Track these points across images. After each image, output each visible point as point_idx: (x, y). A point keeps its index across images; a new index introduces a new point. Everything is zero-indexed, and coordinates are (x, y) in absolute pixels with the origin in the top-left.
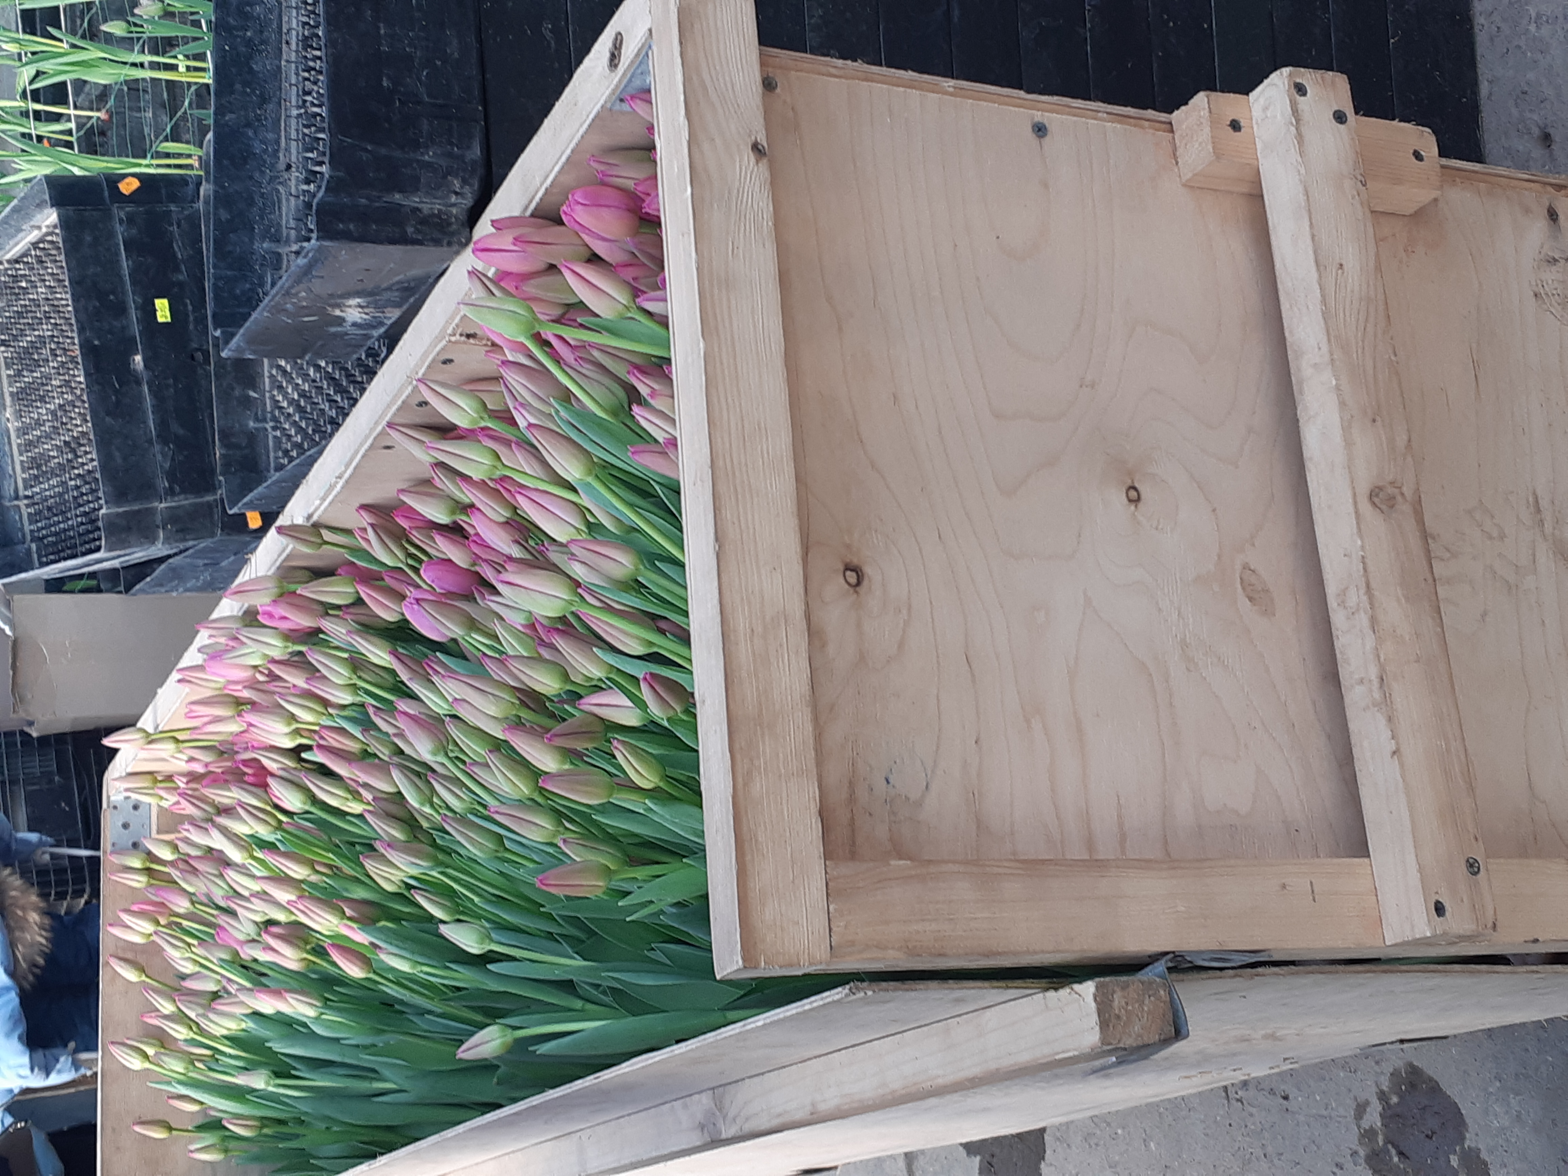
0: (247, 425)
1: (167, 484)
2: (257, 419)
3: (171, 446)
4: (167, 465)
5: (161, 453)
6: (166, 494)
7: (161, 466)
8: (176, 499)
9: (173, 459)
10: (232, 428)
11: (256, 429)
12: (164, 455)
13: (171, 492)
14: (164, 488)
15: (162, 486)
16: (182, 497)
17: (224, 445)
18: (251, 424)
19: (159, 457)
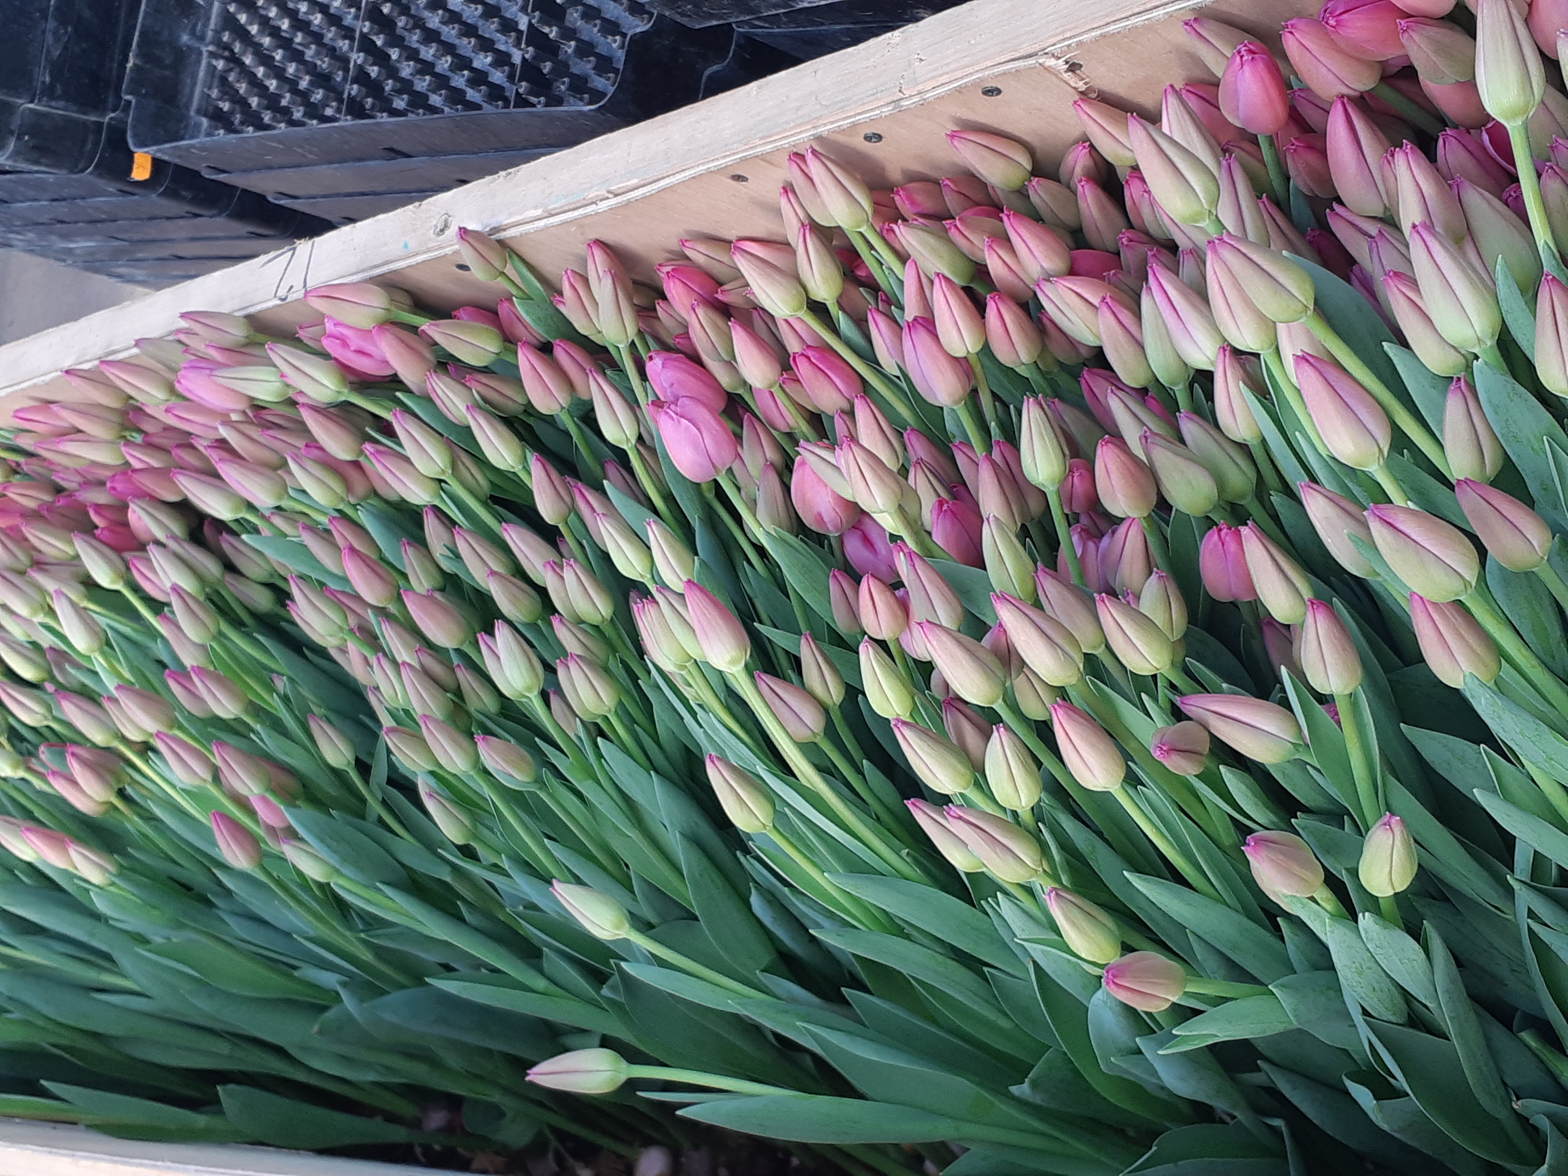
0: (179, 37)
1: (48, 79)
2: (193, 33)
3: (70, 29)
4: (56, 53)
5: (54, 34)
6: (43, 93)
7: (48, 51)
8: (53, 104)
9: (65, 48)
10: (158, 33)
11: (189, 48)
12: (57, 39)
13: (49, 92)
14: (44, 82)
15: (41, 79)
16: (61, 104)
17: (140, 55)
18: (185, 38)
19: (50, 38)
